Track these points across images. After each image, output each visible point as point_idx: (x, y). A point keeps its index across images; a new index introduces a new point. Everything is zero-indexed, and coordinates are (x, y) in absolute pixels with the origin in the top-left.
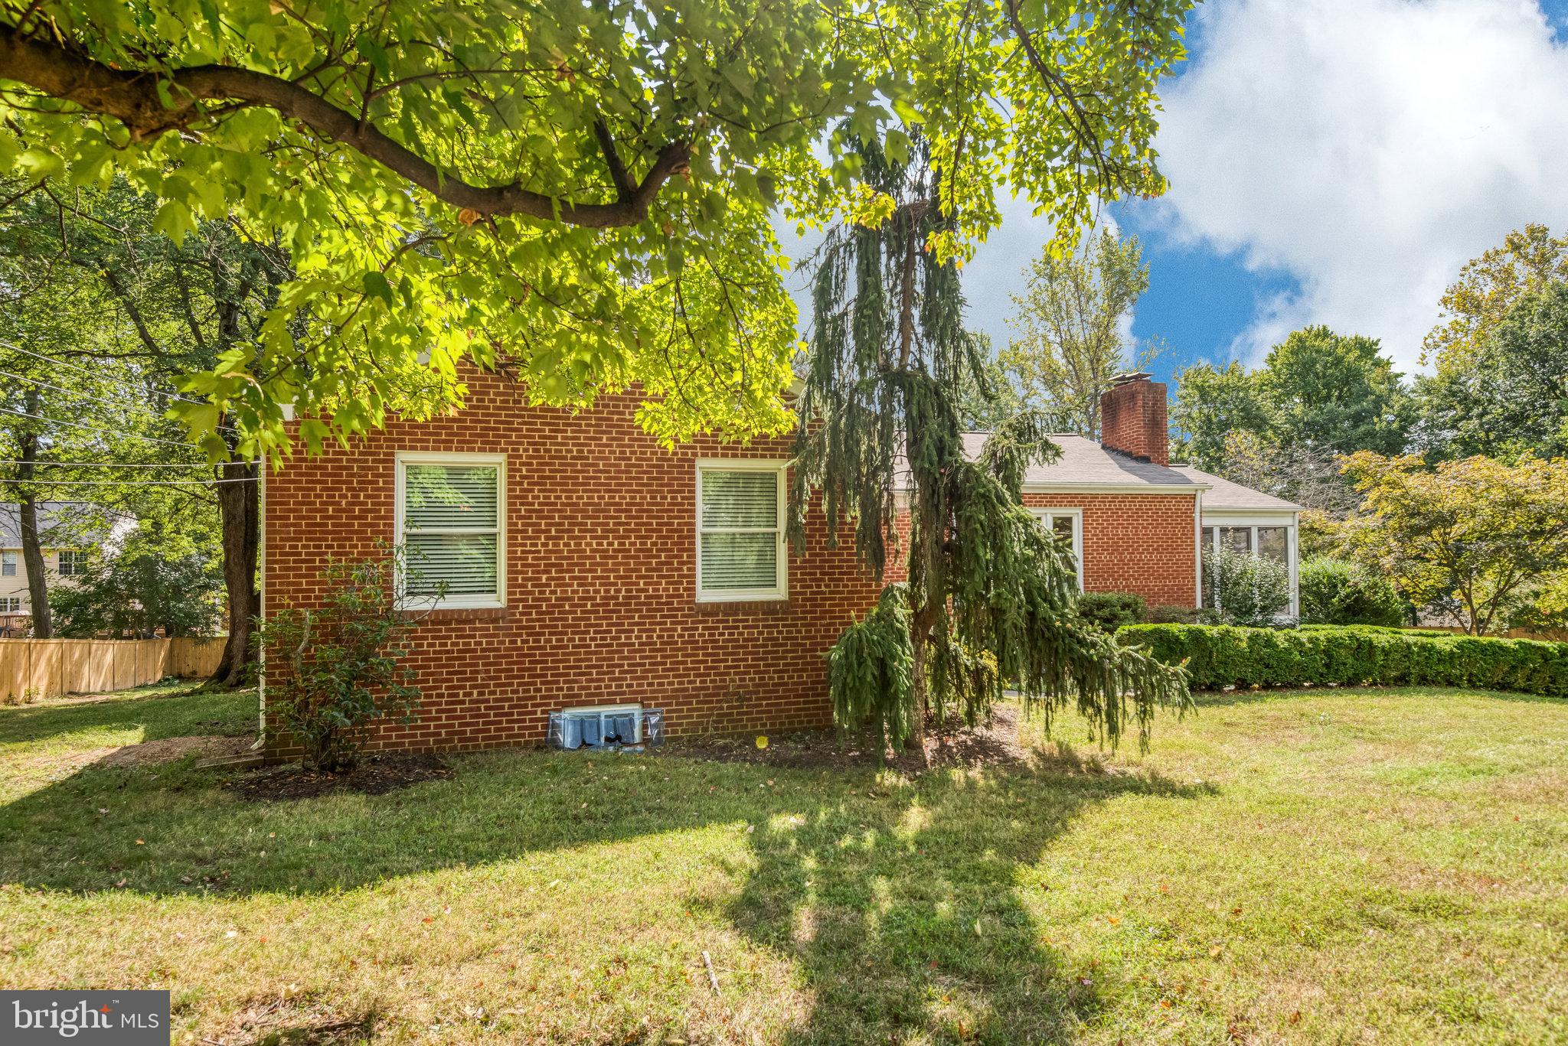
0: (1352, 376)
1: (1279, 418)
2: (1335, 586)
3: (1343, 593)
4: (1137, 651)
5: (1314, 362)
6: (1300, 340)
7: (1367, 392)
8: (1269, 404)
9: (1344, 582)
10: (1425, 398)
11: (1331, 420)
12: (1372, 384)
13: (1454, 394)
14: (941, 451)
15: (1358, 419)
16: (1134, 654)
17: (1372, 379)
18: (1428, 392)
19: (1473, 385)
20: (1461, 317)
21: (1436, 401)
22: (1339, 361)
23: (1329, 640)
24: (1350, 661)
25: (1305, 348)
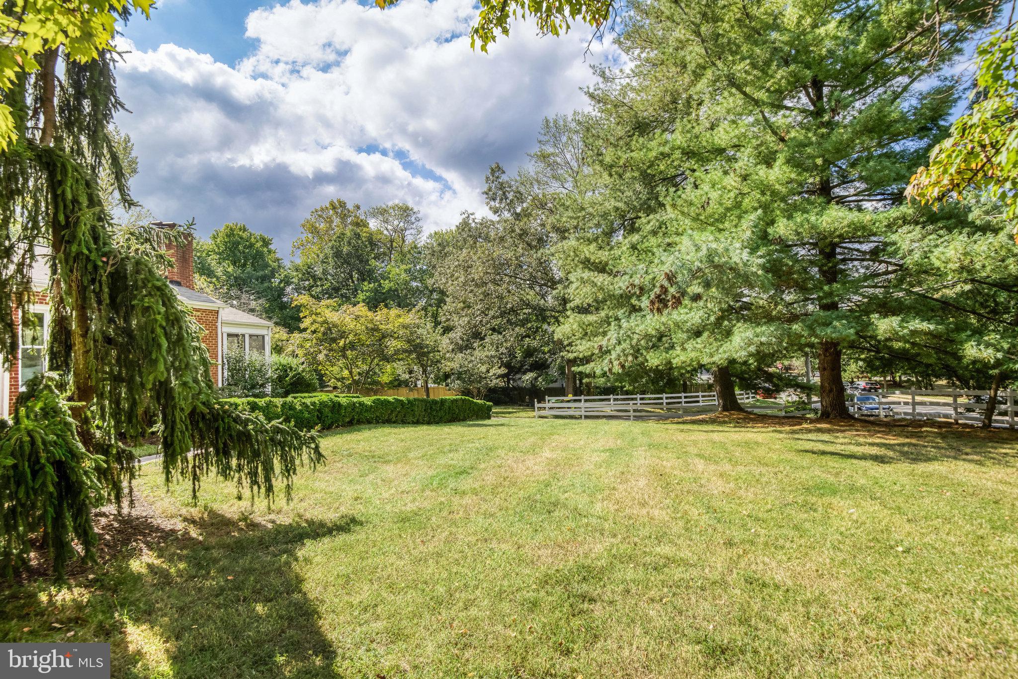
0: (259, 255)
1: (219, 271)
2: (286, 371)
3: (291, 375)
4: (281, 423)
5: (239, 243)
6: (231, 229)
7: (267, 266)
8: (214, 263)
9: (291, 368)
10: (295, 274)
11: (248, 277)
12: (270, 262)
13: (308, 273)
14: (96, 239)
15: (264, 279)
16: (281, 426)
17: (269, 259)
18: (297, 270)
19: (318, 271)
20: (310, 236)
21: (300, 276)
22: (251, 246)
23: (321, 403)
24: (330, 414)
25: (233, 234)
